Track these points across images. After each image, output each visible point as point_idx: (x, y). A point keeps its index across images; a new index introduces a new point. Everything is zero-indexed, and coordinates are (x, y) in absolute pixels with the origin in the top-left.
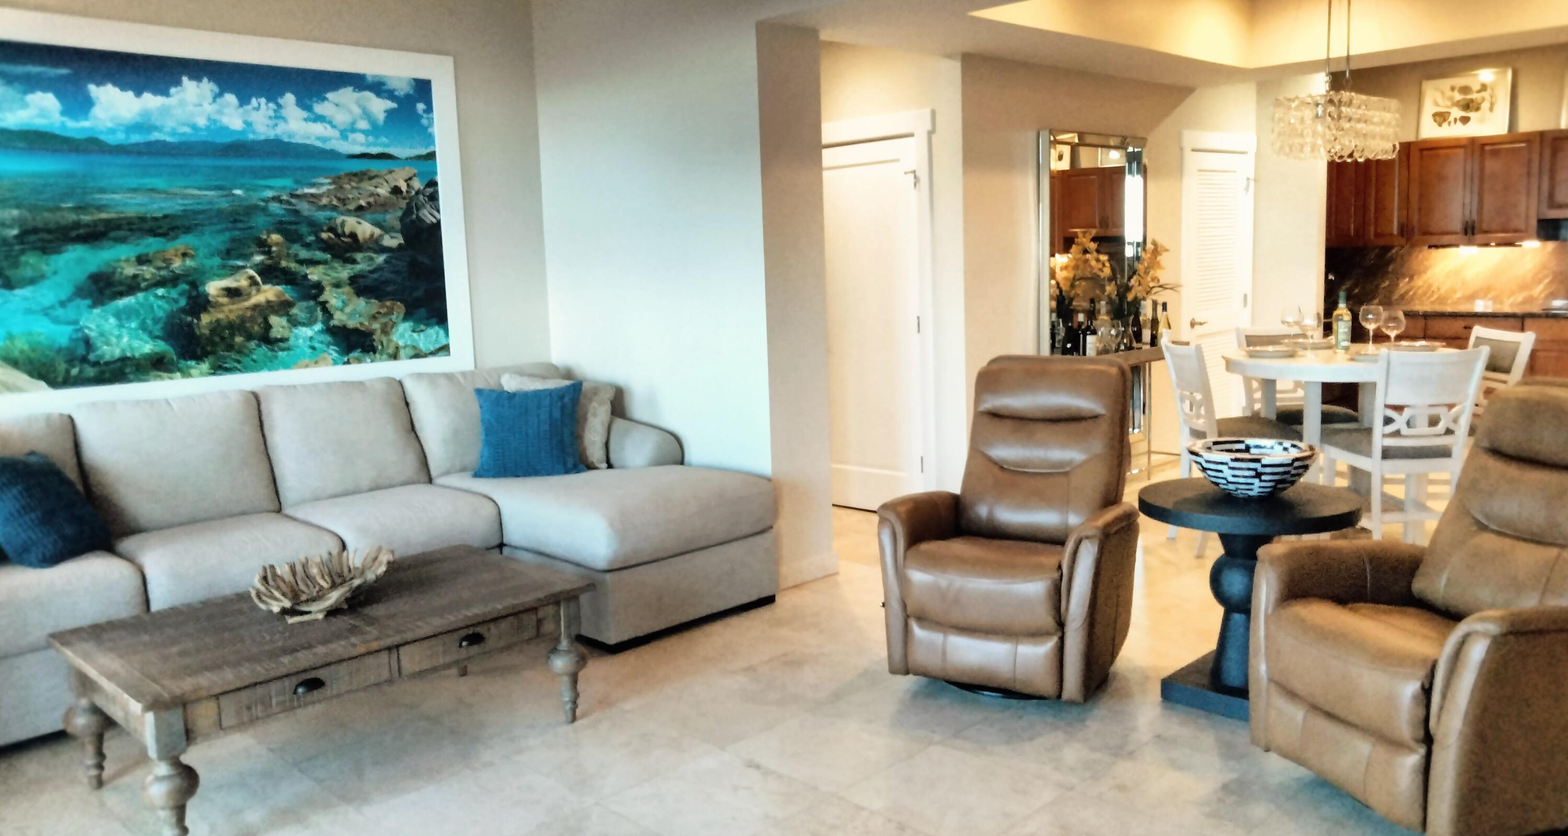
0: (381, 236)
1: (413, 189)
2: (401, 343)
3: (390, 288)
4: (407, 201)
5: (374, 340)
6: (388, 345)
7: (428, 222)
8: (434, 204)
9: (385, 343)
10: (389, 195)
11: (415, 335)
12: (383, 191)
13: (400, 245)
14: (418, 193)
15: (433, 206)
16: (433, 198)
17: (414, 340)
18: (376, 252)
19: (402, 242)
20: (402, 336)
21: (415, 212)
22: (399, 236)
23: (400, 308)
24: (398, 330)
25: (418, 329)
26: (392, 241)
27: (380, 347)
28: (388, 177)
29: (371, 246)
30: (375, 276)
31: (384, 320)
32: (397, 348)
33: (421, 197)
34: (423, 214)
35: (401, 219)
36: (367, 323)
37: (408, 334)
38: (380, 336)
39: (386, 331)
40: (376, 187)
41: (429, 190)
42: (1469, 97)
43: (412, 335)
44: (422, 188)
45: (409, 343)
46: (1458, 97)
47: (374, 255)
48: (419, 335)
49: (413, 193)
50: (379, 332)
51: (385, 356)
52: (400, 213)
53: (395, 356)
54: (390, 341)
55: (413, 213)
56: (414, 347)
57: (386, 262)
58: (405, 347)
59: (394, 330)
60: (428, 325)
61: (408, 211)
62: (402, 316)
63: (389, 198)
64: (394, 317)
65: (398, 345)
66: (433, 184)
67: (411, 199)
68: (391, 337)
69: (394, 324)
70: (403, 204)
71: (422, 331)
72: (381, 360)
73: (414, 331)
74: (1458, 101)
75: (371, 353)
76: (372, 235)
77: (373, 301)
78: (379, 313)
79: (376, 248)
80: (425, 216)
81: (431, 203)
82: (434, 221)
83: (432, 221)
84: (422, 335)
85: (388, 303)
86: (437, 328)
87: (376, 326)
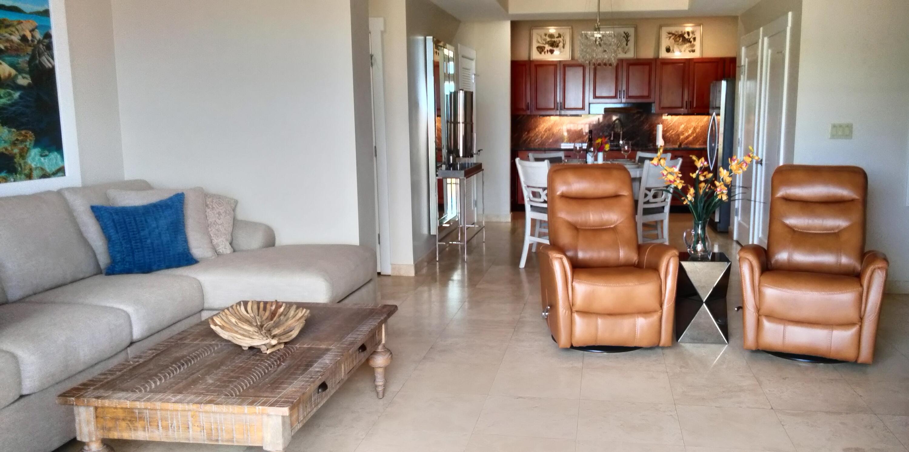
0: (16, 76)
1: (36, 39)
2: (33, 165)
3: (24, 120)
4: (33, 48)
5: (15, 163)
6: (25, 166)
7: (47, 67)
8: (49, 52)
9: (22, 165)
10: (19, 41)
11: (42, 159)
12: (16, 38)
13: (29, 84)
14: (39, 42)
15: (49, 54)
16: (49, 47)
17: (42, 163)
18: (13, 89)
19: (30, 81)
20: (33, 159)
21: (38, 57)
22: (28, 76)
23: (31, 136)
24: (31, 154)
25: (44, 154)
26: (24, 81)
27: (19, 169)
28: (19, 27)
29: (9, 83)
30: (13, 109)
31: (21, 146)
32: (31, 169)
33: (41, 46)
34: (43, 59)
35: (29, 63)
36: (9, 148)
37: (37, 158)
38: (19, 159)
39: (23, 154)
40: (11, 34)
41: (46, 41)
42: (553, 40)
43: (41, 159)
44: (41, 38)
45: (38, 165)
46: (548, 39)
47: (12, 92)
48: (45, 159)
49: (36, 42)
50: (18, 155)
51: (23, 176)
52: (27, 59)
53: (29, 177)
54: (25, 163)
55: (36, 59)
56: (42, 169)
57: (21, 97)
58: (36, 168)
59: (28, 154)
60: (50, 151)
61: (33, 58)
62: (33, 143)
63: (19, 45)
64: (28, 143)
65: (32, 166)
66: (48, 36)
67: (34, 46)
68: (26, 160)
69: (28, 149)
70: (29, 50)
71: (46, 156)
72: (21, 180)
73: (41, 156)
74: (548, 42)
75: (14, 174)
76: (10, 75)
77: (13, 130)
78: (17, 140)
79: (12, 85)
80: (44, 62)
81: (48, 51)
82: (50, 66)
83: (49, 66)
84: (46, 158)
85: (23, 132)
86: (56, 153)
87: (16, 151)
